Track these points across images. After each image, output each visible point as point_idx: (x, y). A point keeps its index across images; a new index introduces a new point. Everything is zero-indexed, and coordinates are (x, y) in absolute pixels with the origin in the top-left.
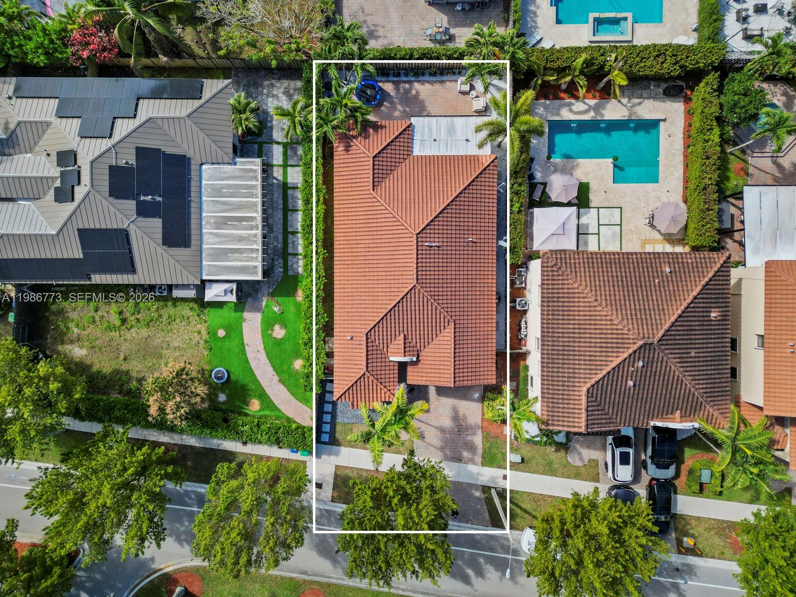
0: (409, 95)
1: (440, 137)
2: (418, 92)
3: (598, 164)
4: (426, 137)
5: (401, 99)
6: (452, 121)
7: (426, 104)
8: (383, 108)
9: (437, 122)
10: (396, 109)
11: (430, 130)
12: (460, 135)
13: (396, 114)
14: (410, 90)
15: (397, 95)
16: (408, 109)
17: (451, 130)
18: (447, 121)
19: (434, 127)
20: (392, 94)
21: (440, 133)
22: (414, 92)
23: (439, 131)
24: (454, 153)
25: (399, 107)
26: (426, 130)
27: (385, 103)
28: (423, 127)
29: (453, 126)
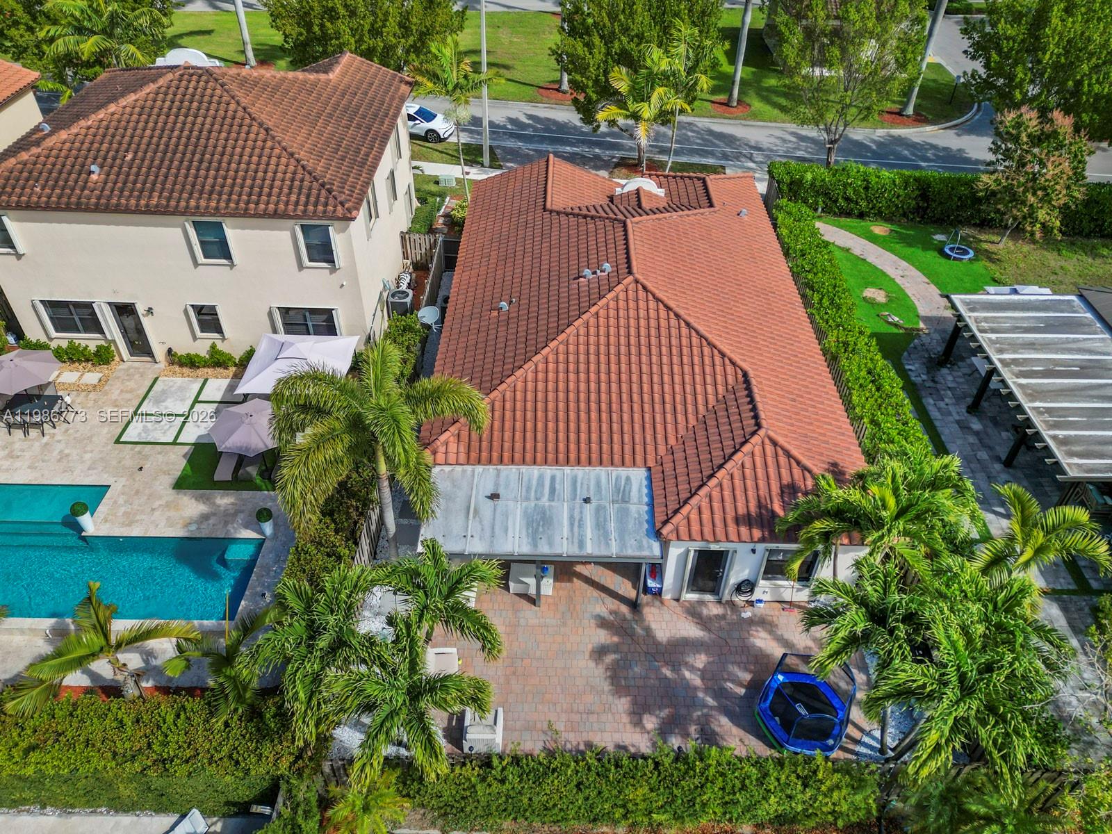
0: (665, 713)
1: (572, 510)
2: (638, 723)
3: (130, 525)
4: (612, 510)
5: (694, 703)
6: (535, 545)
7: (606, 686)
8: (747, 677)
9: (581, 544)
10: (704, 674)
11: (600, 525)
12: (515, 512)
13: (700, 660)
14: (664, 731)
15: (706, 716)
16: (667, 672)
17: (539, 522)
18: (551, 544)
19: (589, 533)
20: (724, 720)
21: (571, 518)
22: (650, 722)
23: (576, 523)
24: (533, 472)
25: (695, 679)
26: (612, 526)
27: (742, 691)
28: (622, 532)
29: (535, 532)
